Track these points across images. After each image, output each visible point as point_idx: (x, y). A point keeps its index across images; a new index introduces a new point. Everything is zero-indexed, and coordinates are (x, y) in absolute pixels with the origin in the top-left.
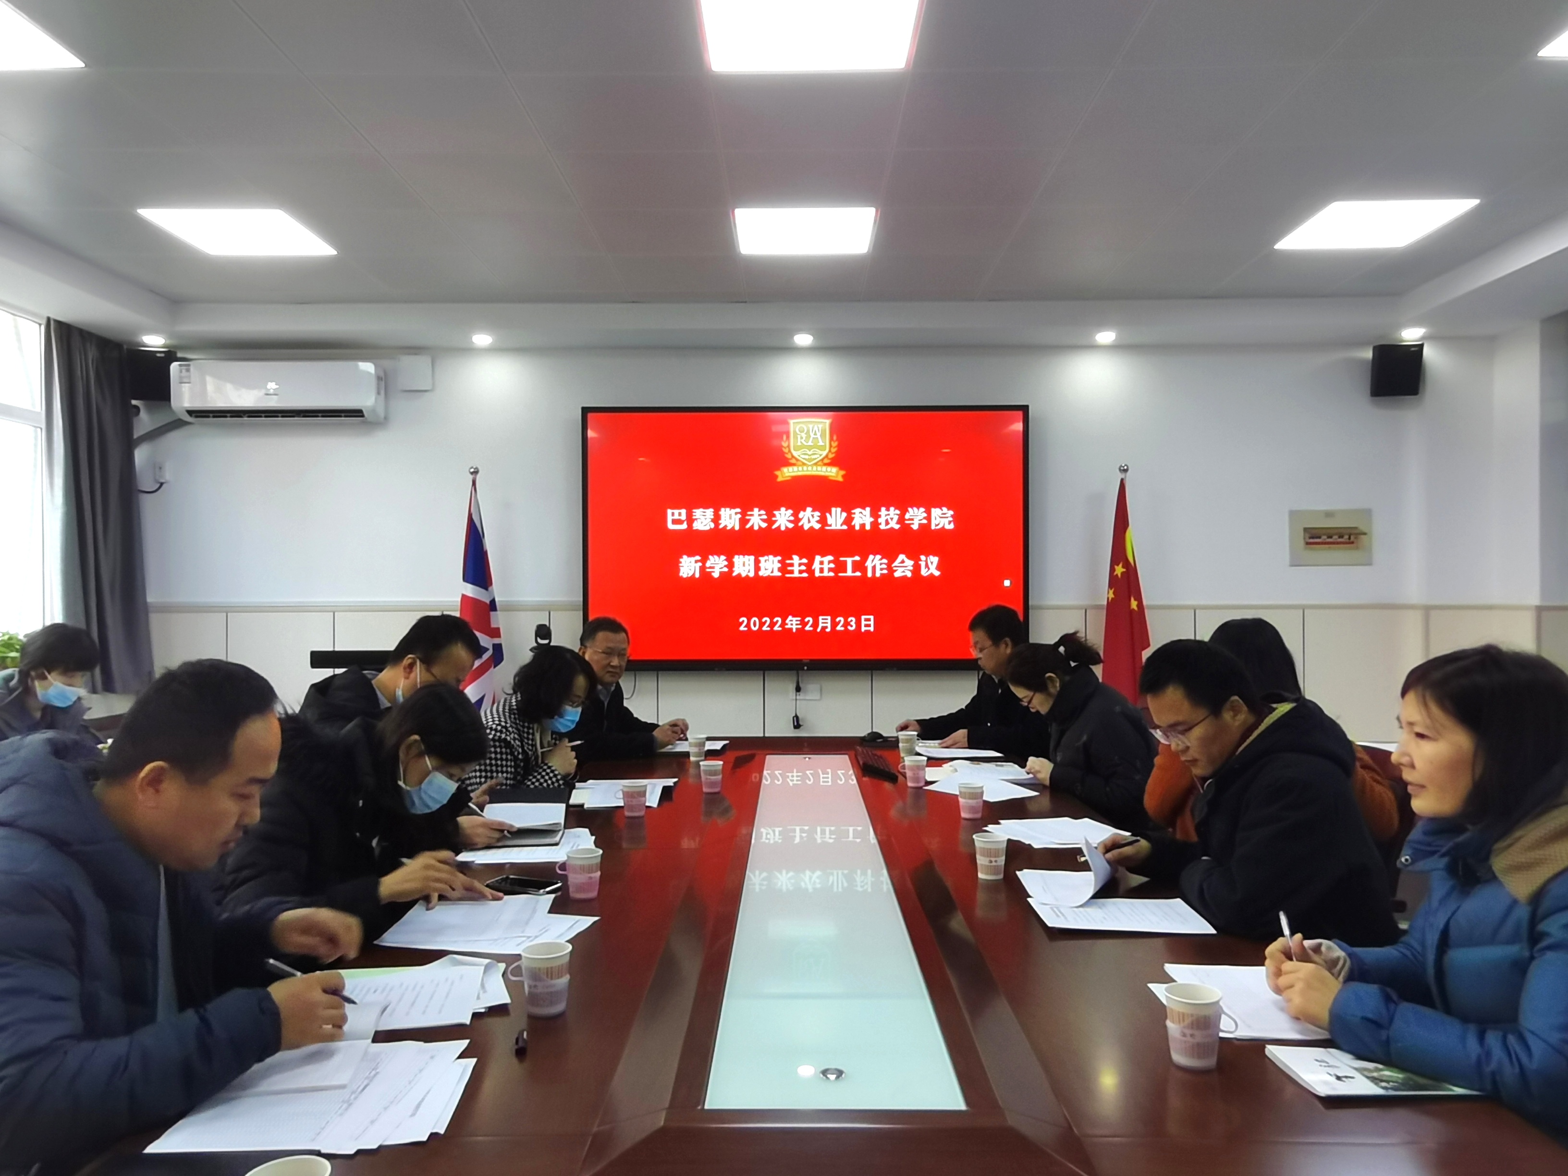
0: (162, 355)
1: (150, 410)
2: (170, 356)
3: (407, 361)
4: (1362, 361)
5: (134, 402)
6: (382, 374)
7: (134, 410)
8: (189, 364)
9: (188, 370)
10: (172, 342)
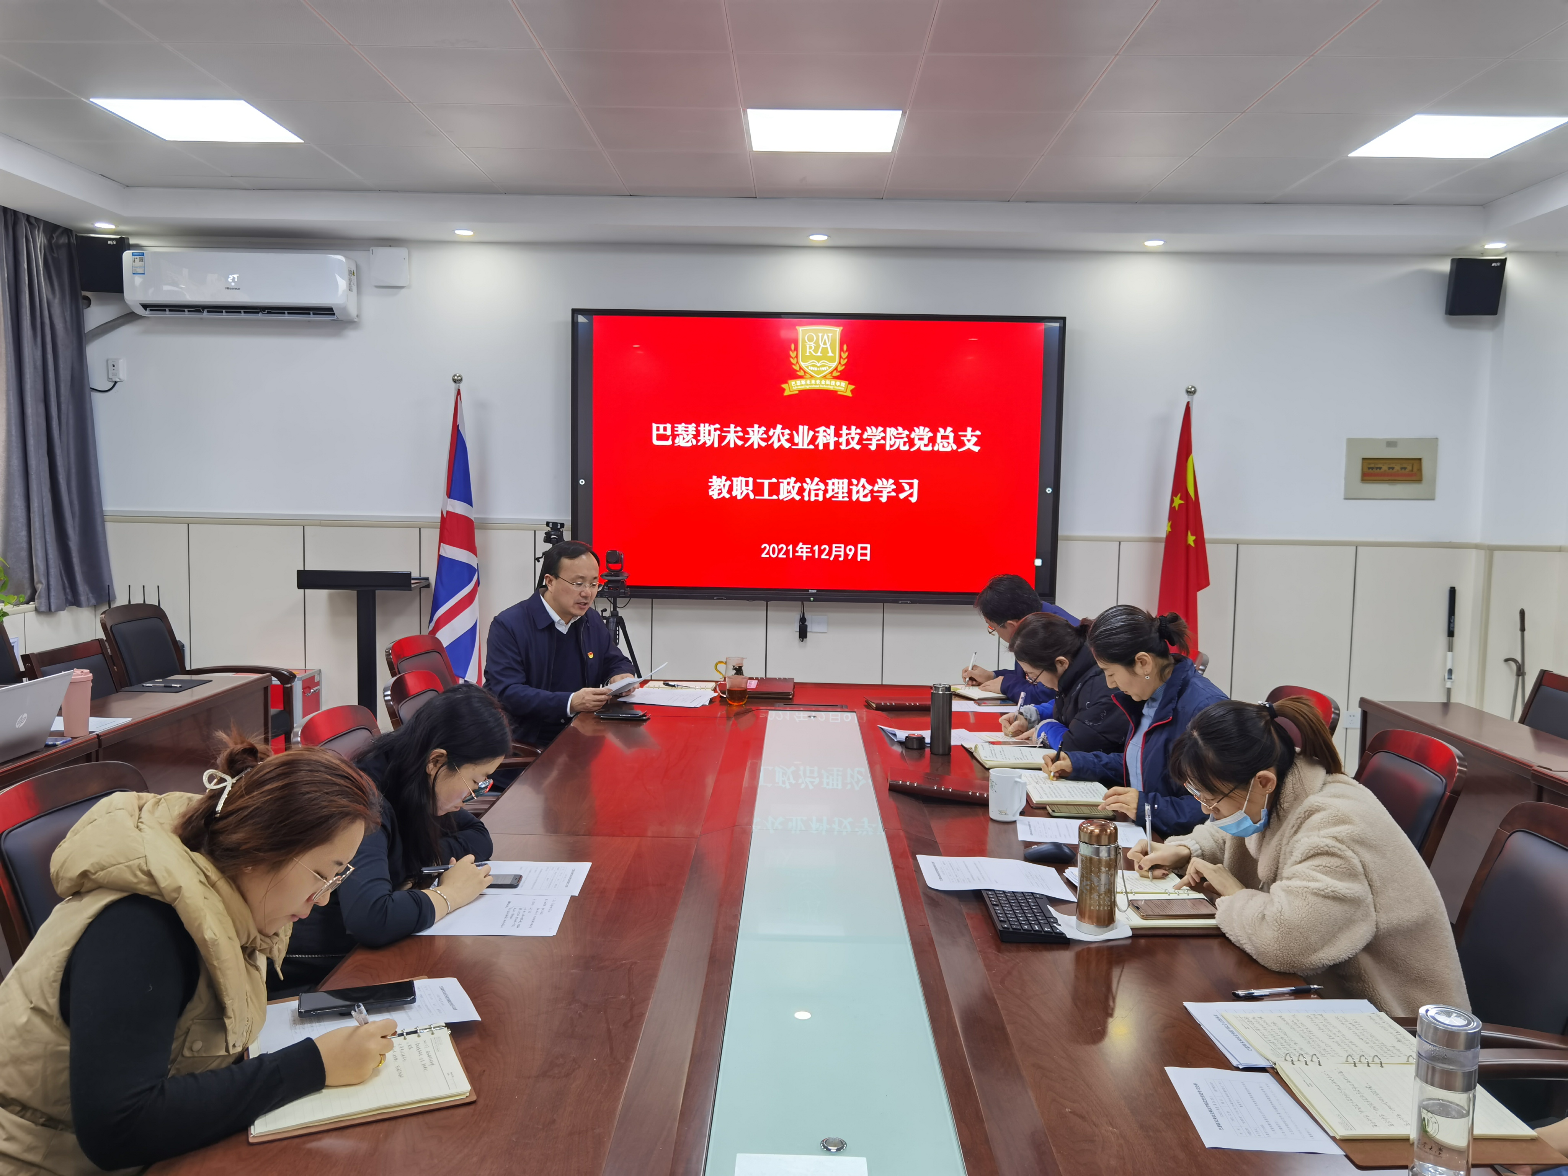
0: (115, 243)
1: (101, 302)
2: (122, 244)
3: (382, 253)
4: (1438, 275)
5: (84, 294)
6: (354, 268)
7: (85, 302)
8: (143, 253)
9: (142, 260)
10: (123, 228)
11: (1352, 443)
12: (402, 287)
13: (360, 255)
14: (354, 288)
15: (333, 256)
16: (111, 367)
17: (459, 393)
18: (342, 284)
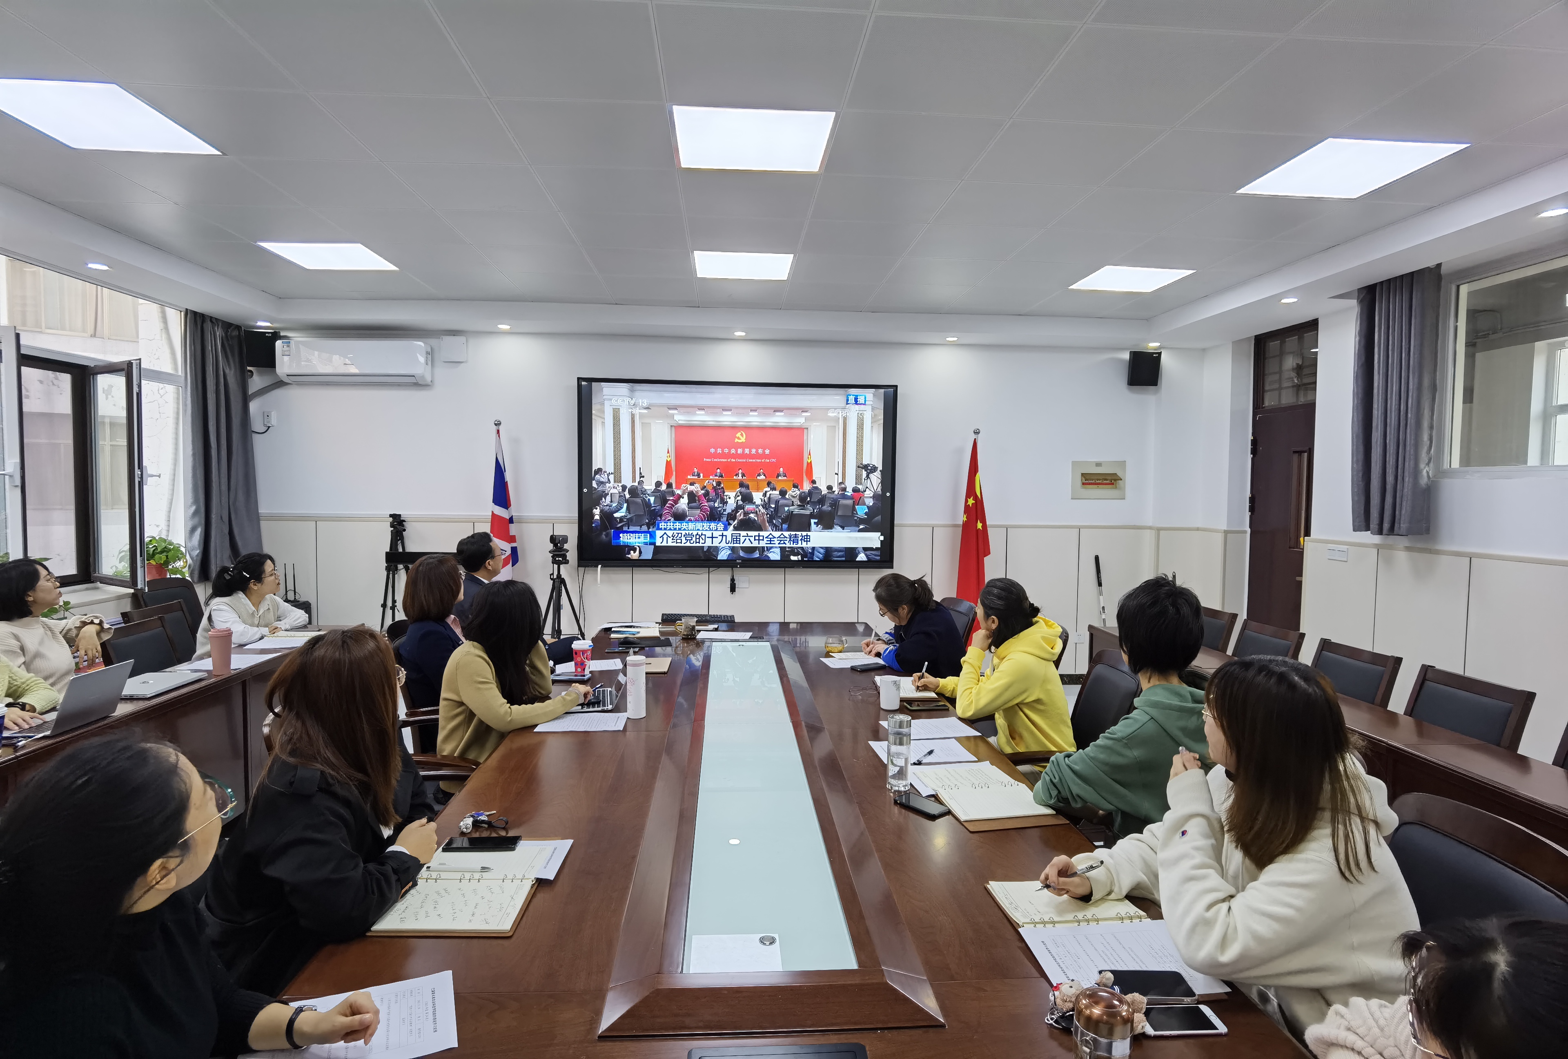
0: (270, 335)
1: (260, 374)
2: (276, 336)
3: (448, 340)
5: (249, 368)
6: (429, 350)
7: (249, 373)
8: (289, 341)
9: (288, 346)
10: (277, 325)
11: (1074, 463)
12: (462, 362)
13: (433, 342)
14: (430, 363)
15: (415, 342)
16: (266, 416)
17: (498, 431)
18: (422, 359)
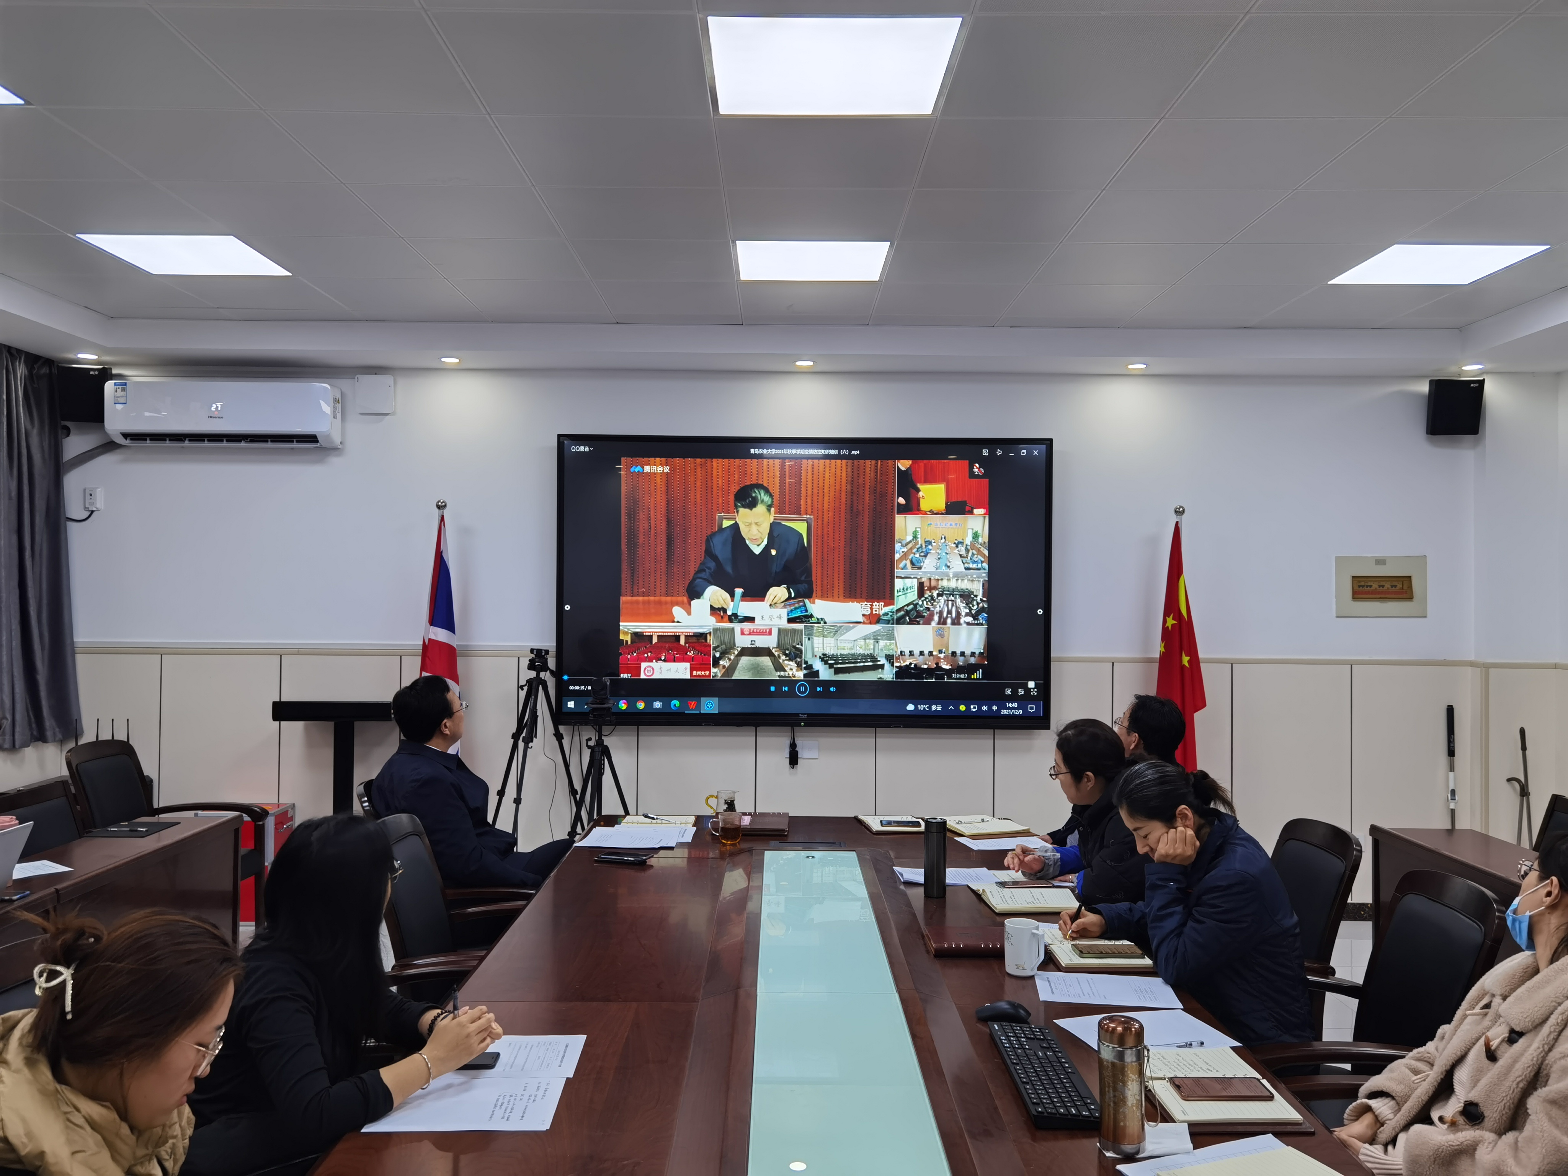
0: (97, 373)
1: (81, 431)
2: (105, 374)
3: (367, 381)
4: (1417, 395)
5: (64, 424)
6: (338, 396)
7: (64, 431)
8: (126, 383)
9: (124, 390)
10: (107, 358)
11: (1340, 561)
12: (387, 414)
13: (345, 384)
14: (339, 415)
15: (317, 385)
16: (88, 496)
17: (442, 519)
18: (327, 409)
